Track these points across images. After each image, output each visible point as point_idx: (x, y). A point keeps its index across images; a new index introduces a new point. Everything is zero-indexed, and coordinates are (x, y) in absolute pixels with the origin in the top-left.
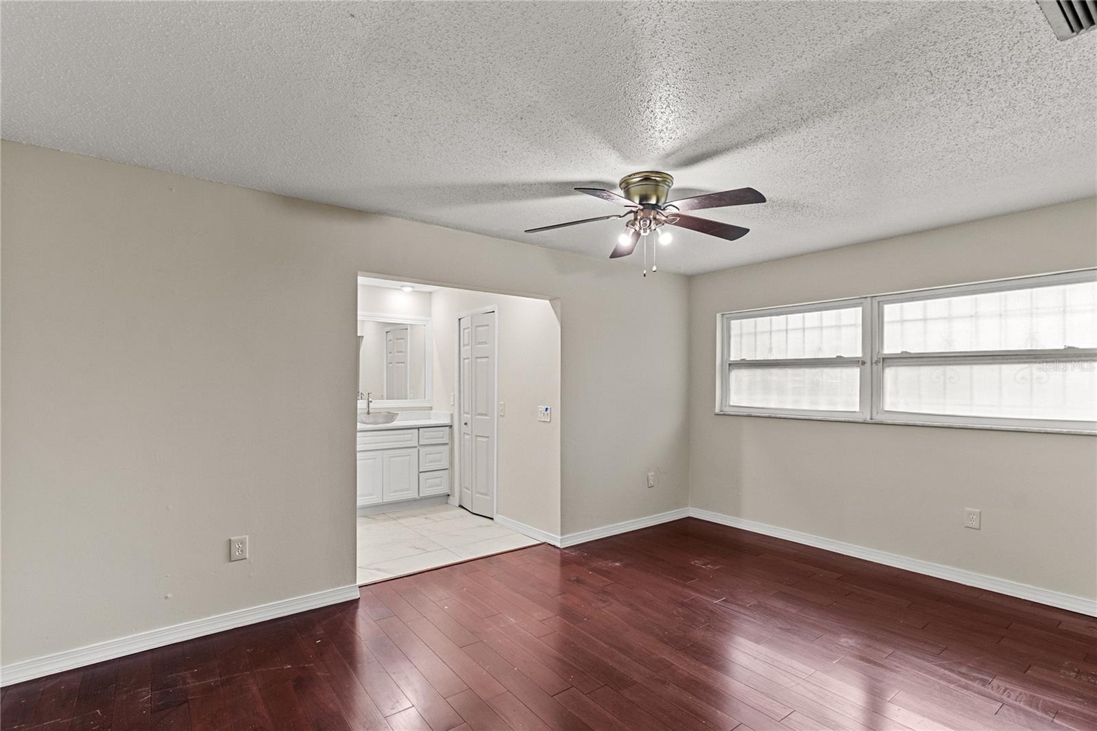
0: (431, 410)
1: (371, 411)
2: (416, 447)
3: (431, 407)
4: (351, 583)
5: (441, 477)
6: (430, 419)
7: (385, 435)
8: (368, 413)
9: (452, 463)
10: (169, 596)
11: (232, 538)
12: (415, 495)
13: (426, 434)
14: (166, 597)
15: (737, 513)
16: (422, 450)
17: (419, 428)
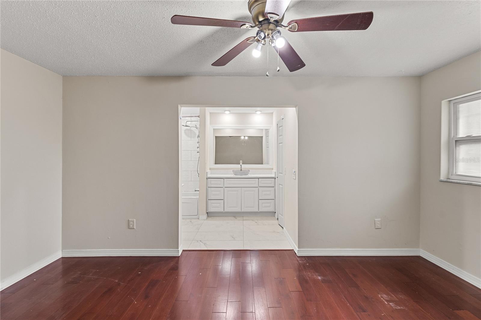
0: (273, 170)
1: (242, 169)
2: (257, 187)
3: (273, 168)
4: (177, 249)
5: (270, 203)
6: (272, 174)
7: (248, 181)
8: (241, 170)
9: (275, 197)
10: (109, 238)
11: (129, 219)
12: (256, 210)
13: (262, 181)
14: (108, 238)
15: (461, 265)
16: (260, 189)
17: (258, 178)
